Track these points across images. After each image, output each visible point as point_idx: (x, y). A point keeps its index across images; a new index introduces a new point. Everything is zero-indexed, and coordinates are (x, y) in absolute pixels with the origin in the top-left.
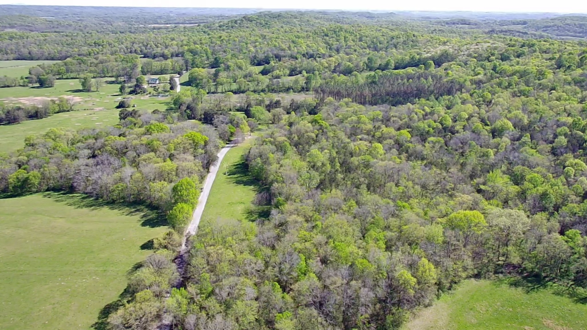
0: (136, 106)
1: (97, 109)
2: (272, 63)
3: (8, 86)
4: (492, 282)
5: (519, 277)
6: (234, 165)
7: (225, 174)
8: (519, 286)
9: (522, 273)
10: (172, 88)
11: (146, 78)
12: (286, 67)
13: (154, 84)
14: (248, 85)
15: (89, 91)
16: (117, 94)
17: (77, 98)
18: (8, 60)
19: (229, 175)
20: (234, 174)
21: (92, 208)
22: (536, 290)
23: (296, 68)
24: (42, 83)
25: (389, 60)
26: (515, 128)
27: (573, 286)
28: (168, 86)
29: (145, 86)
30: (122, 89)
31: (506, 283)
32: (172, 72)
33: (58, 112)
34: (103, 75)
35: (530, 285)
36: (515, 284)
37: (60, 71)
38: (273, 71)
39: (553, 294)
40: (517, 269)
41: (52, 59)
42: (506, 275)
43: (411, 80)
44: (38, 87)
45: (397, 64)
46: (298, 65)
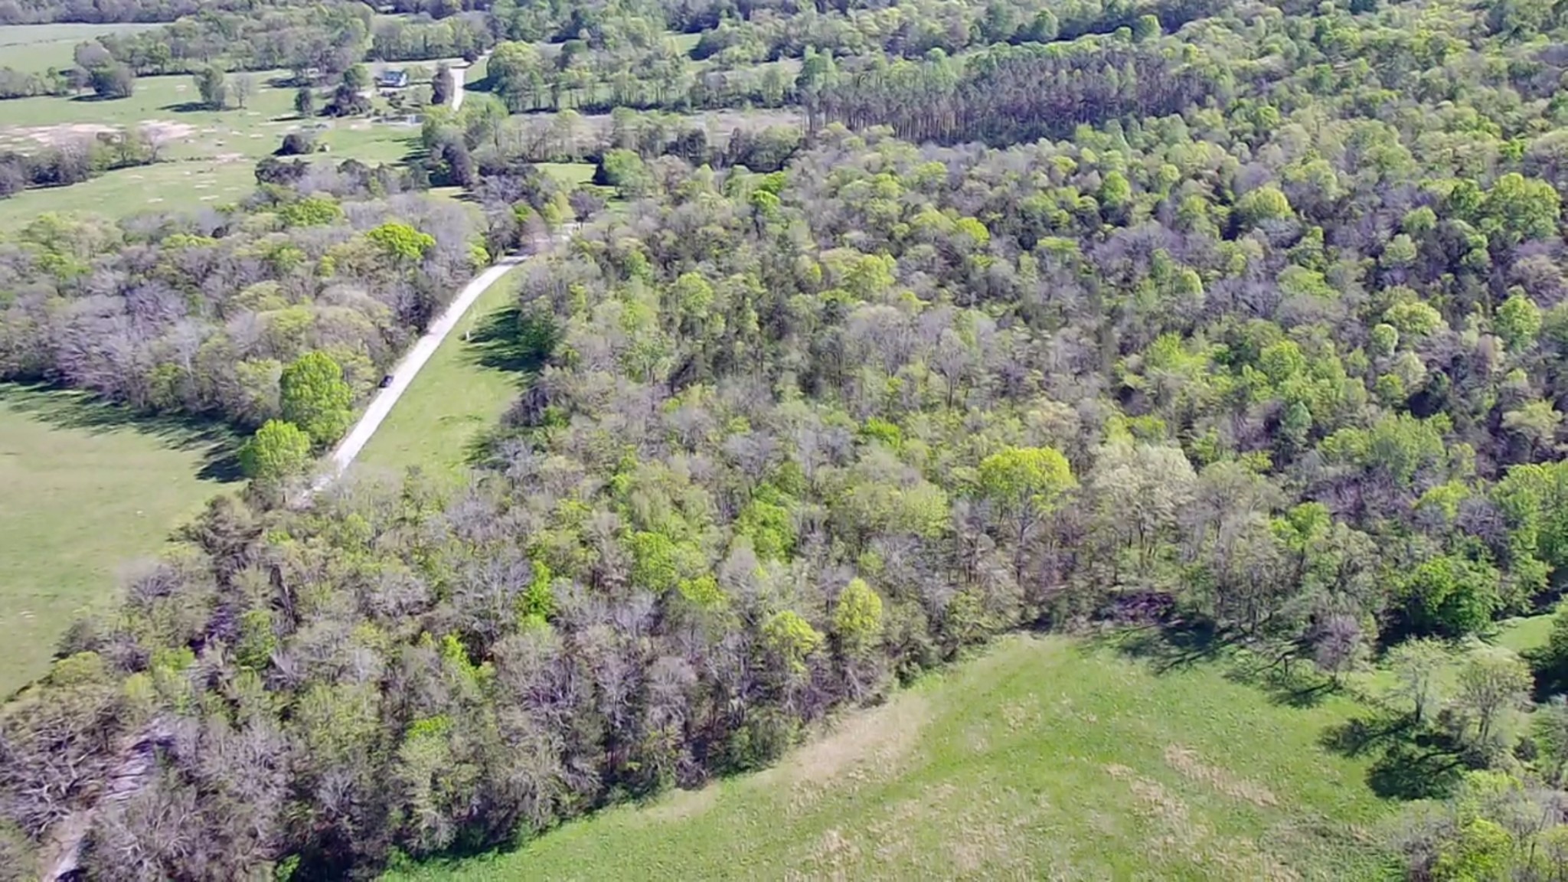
0: (328, 148)
1: (226, 157)
2: (725, 25)
3: (15, 96)
4: (1076, 640)
5: (1155, 630)
6: (500, 315)
7: (464, 338)
8: (1145, 653)
9: (1166, 618)
10: (438, 98)
11: (373, 69)
12: (760, 36)
13: (392, 86)
14: (640, 87)
15: (218, 107)
16: (291, 115)
17: (178, 128)
18: (39, 23)
19: (473, 341)
20: (488, 337)
21: (98, 427)
22: (1184, 666)
23: (788, 38)
24: (103, 88)
25: (1044, 13)
26: (1296, 210)
27: (1288, 657)
28: (428, 92)
29: (368, 93)
30: (302, 102)
31: (1111, 647)
32: (455, 52)
33: (118, 167)
34: (269, 63)
35: (1174, 651)
36: (1135, 650)
37: (155, 53)
38: (725, 47)
39: (1226, 677)
40: (1160, 605)
41: (154, 19)
42: (1121, 624)
43: (1078, 71)
44: (90, 98)
45: (1066, 25)
46: (792, 31)
